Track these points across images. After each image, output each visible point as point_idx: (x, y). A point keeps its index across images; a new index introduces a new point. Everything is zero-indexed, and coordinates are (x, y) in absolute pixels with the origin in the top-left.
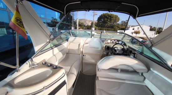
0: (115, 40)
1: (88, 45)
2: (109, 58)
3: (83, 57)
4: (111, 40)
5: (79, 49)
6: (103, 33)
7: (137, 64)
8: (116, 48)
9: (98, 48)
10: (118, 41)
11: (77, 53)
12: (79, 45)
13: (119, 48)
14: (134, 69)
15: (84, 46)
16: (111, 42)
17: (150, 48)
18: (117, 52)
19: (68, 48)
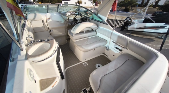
0: (73, 12)
1: (51, 20)
2: (79, 25)
3: (51, 32)
4: (70, 12)
5: (44, 26)
6: (60, 7)
7: (93, 25)
8: (77, 19)
9: (61, 22)
10: (76, 12)
11: (45, 30)
12: (43, 21)
13: (79, 18)
14: (92, 28)
15: (48, 22)
16: (71, 14)
17: (97, 15)
18: (78, 21)
19: (32, 27)
